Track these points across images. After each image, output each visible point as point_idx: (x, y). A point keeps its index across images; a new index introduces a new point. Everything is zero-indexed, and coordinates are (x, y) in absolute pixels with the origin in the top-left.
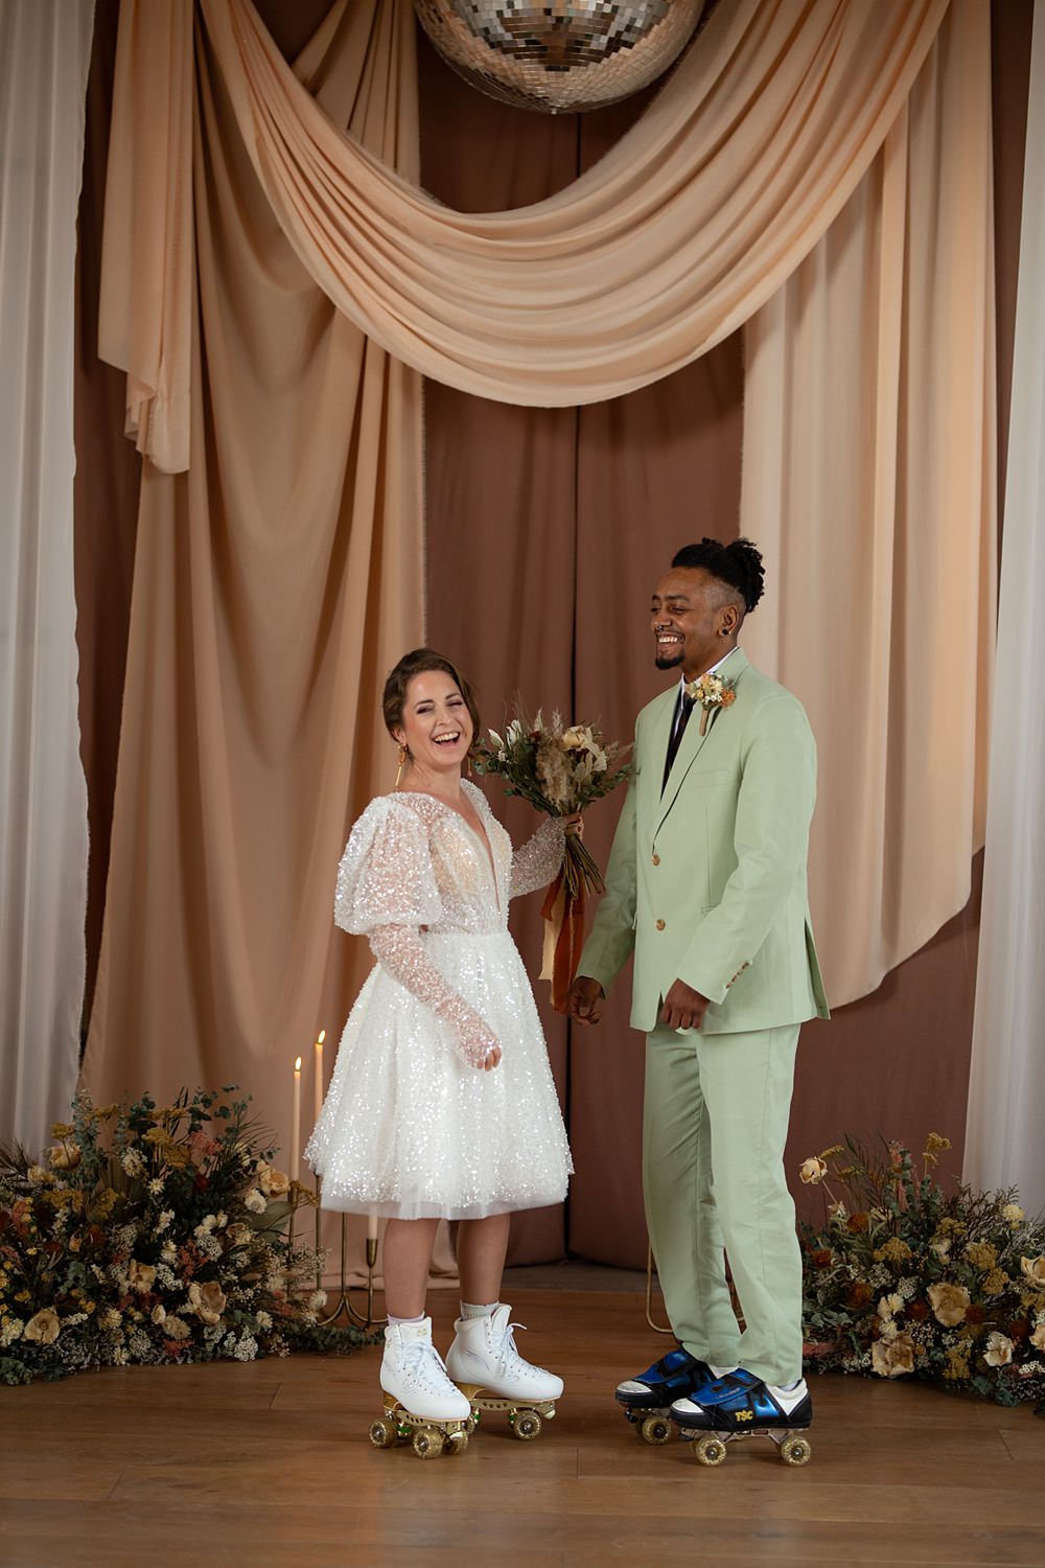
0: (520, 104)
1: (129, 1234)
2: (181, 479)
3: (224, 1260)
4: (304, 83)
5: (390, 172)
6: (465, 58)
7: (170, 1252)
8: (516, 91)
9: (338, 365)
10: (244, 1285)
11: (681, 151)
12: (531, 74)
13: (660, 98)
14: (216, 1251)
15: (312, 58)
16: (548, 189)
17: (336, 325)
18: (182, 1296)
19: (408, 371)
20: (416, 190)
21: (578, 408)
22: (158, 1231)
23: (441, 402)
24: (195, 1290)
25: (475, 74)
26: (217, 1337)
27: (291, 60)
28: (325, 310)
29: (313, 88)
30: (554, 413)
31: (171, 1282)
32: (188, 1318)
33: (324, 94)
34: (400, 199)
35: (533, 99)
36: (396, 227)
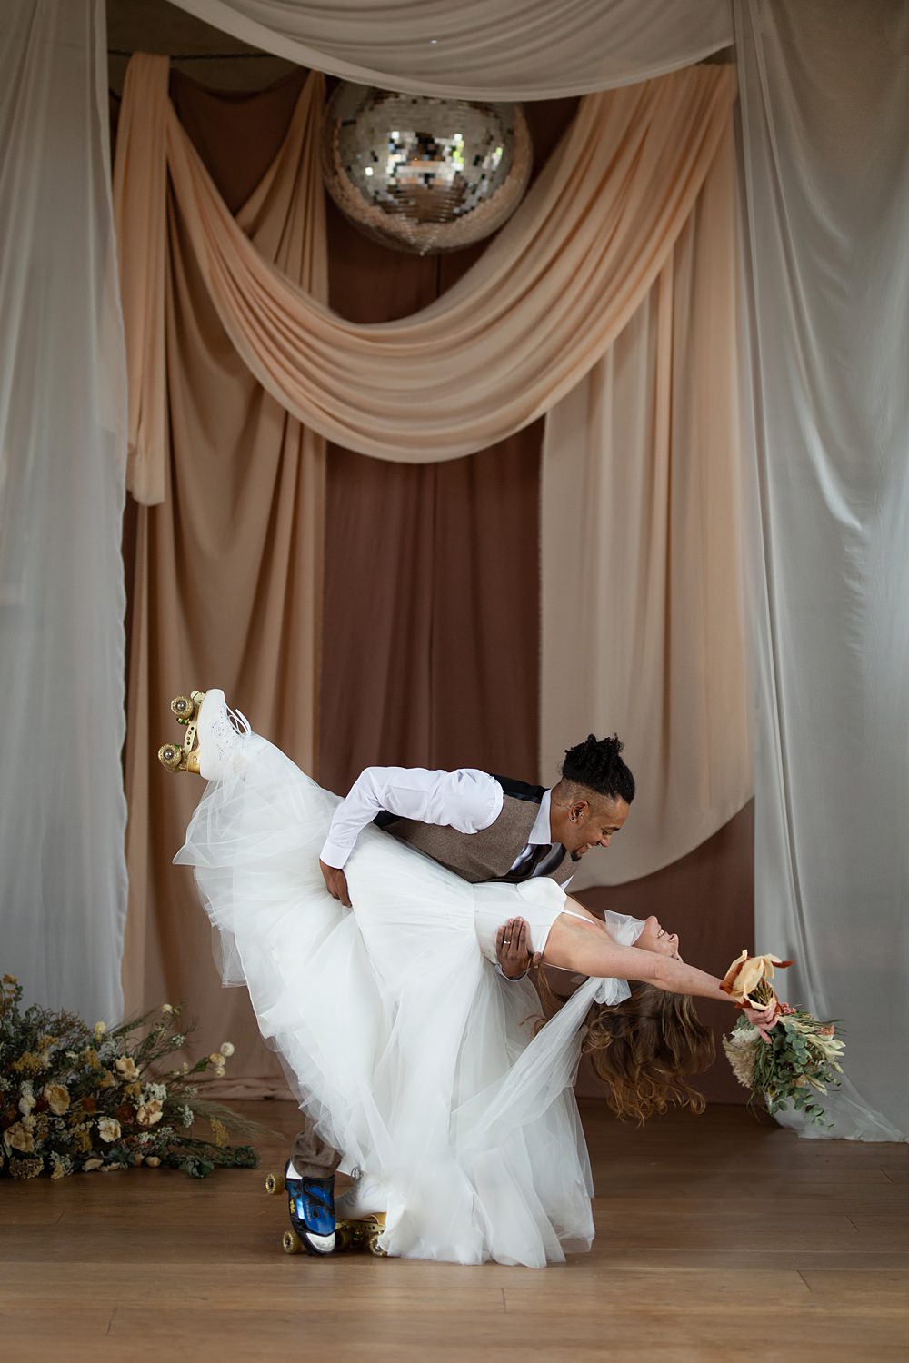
0: (399, 248)
2: (153, 510)
4: (244, 230)
5: (306, 295)
8: (394, 237)
9: (268, 433)
11: (511, 283)
12: (403, 225)
13: (493, 247)
15: (251, 210)
17: (266, 402)
19: (317, 437)
20: (326, 309)
23: (337, 457)
25: (367, 227)
27: (235, 213)
28: (257, 391)
29: (251, 233)
33: (259, 237)
34: (312, 312)
35: (405, 243)
36: (308, 331)
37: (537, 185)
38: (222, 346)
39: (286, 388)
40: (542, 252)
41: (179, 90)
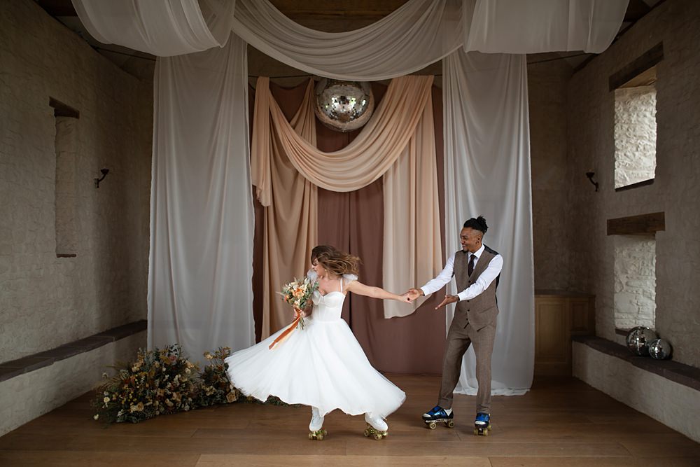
0: (336, 130)
1: (157, 382)
2: (268, 207)
3: (180, 386)
4: (292, 127)
5: (310, 145)
6: (325, 122)
7: (169, 385)
8: (335, 127)
9: (300, 184)
10: (186, 392)
11: (370, 139)
12: (338, 123)
13: (364, 129)
14: (178, 384)
15: (294, 121)
16: (343, 147)
17: (299, 176)
18: (171, 396)
19: (314, 185)
20: (316, 148)
21: (350, 192)
22: (165, 380)
23: (321, 191)
24: (174, 394)
25: (327, 124)
26: (179, 405)
27: (289, 122)
28: (297, 173)
29: (294, 128)
30: (345, 193)
31: (169, 393)
32: (173, 401)
33: (296, 128)
34: (312, 150)
35: (339, 129)
36: (312, 155)
37: (376, 112)
38: (286, 160)
39: (305, 172)
40: (378, 129)
41: (272, 86)
